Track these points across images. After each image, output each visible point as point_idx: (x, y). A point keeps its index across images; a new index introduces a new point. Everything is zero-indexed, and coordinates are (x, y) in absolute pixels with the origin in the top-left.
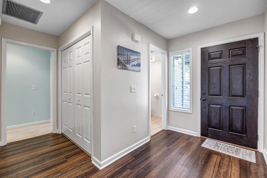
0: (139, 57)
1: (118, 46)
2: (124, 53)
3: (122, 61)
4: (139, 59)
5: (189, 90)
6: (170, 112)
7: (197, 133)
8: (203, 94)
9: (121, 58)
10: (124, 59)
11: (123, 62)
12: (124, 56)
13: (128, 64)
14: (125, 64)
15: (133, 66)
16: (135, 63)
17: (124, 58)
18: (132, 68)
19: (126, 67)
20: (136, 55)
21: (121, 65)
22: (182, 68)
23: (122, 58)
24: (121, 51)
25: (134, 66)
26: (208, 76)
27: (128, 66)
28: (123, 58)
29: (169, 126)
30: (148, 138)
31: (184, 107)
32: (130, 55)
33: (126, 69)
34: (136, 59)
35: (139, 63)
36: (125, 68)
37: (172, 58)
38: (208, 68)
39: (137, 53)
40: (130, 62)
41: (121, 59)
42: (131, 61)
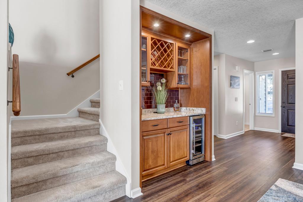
1: (231, 76)
4: (239, 81)
5: (272, 100)
6: (256, 117)
7: (278, 130)
8: (283, 102)
12: (233, 81)
13: (234, 85)
15: (236, 86)
16: (237, 84)
18: (236, 87)
19: (234, 87)
20: (238, 79)
22: (265, 82)
24: (232, 78)
26: (286, 91)
29: (255, 127)
30: (243, 131)
31: (267, 112)
32: (236, 79)
37: (257, 76)
38: (287, 85)
41: (232, 83)
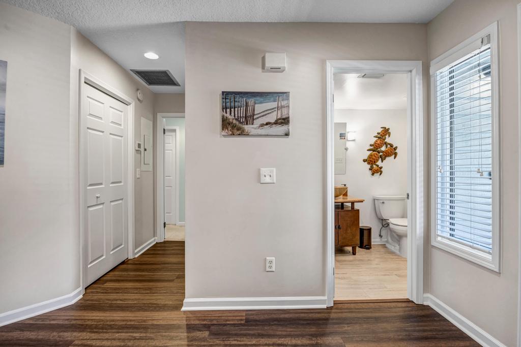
0: (284, 103)
2: (236, 104)
3: (231, 120)
4: (282, 107)
6: (434, 250)
9: (228, 115)
10: (236, 115)
11: (234, 121)
12: (236, 109)
13: (247, 124)
14: (240, 125)
16: (271, 118)
17: (236, 113)
18: (263, 131)
19: (243, 131)
20: (275, 101)
21: (230, 129)
23: (231, 114)
24: (227, 100)
25: (265, 126)
27: (247, 128)
28: (233, 114)
32: (255, 104)
33: (242, 133)
34: (273, 109)
35: (284, 117)
36: (239, 132)
39: (276, 95)
40: (253, 119)
41: (230, 117)
42: (255, 117)
